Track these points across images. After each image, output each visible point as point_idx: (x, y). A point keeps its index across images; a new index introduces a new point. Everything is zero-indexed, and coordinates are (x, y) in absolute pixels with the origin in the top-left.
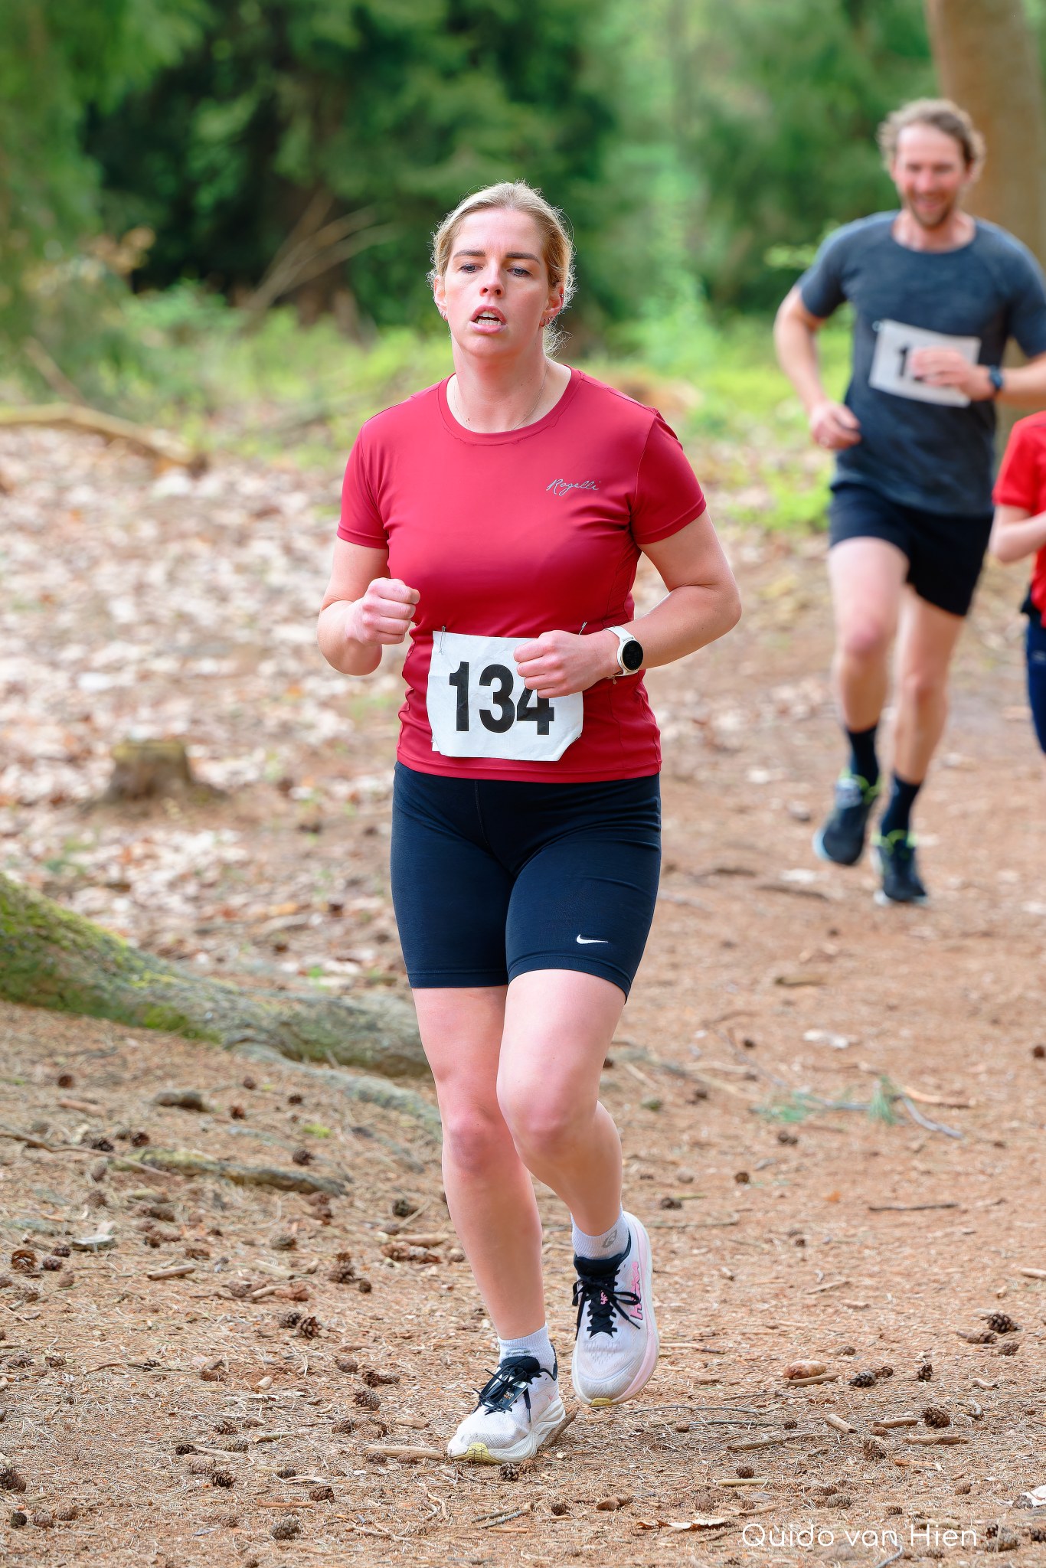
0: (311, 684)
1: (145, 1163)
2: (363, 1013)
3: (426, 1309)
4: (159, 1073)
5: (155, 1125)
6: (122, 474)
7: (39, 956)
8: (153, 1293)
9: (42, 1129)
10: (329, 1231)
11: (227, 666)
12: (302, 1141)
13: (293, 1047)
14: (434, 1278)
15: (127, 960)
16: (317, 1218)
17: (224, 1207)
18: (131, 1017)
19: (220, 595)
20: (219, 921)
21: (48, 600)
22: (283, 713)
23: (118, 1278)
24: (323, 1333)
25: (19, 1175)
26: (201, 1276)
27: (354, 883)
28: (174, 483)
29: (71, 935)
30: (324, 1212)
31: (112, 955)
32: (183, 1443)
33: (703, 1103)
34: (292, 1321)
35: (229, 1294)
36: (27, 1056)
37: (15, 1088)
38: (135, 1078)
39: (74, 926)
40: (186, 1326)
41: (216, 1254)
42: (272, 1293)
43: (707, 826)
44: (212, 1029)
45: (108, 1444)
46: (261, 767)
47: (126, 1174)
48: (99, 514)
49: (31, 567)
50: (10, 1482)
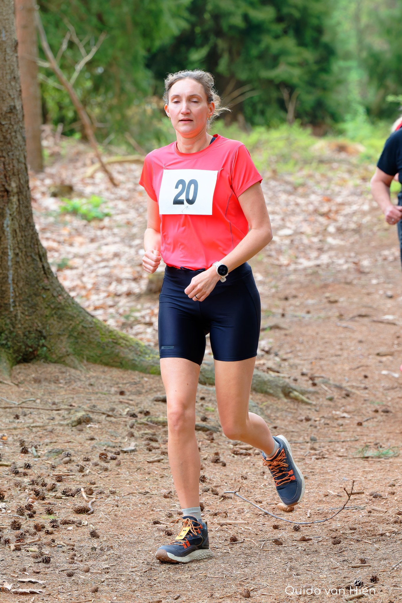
1: (148, 422)
4: (155, 390)
5: (153, 408)
7: (113, 349)
8: (148, 468)
9: (113, 410)
10: (213, 444)
12: (204, 413)
13: (203, 380)
14: (248, 461)
15: (144, 350)
16: (209, 440)
18: (146, 370)
23: (137, 462)
24: (208, 481)
25: (104, 426)
26: (166, 461)
29: (124, 342)
30: (211, 438)
31: (139, 349)
32: (156, 520)
33: (348, 398)
36: (109, 384)
37: (104, 396)
38: (146, 392)
39: (126, 339)
40: (159, 479)
43: (356, 300)
45: (130, 521)
47: (142, 425)
49: (123, 212)
50: (94, 535)
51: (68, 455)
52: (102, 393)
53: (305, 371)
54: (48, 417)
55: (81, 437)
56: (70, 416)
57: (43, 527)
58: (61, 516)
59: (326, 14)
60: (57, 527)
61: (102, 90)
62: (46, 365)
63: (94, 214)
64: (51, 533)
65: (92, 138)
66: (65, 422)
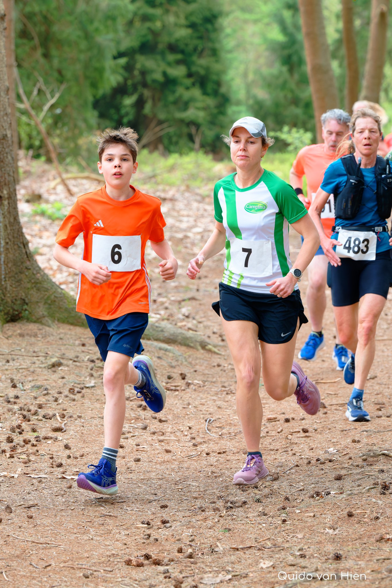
2: (160, 327)
3: (175, 403)
9: (77, 357)
14: (177, 395)
36: (74, 338)
37: (71, 347)
47: (99, 368)
50: (67, 447)
51: (46, 389)
52: (69, 345)
53: (215, 330)
54: (30, 361)
55: (55, 376)
56: (47, 361)
57: (30, 441)
58: (42, 433)
59: (224, 72)
60: (40, 441)
62: (28, 324)
63: (57, 215)
64: (36, 446)
65: (55, 160)
66: (43, 366)
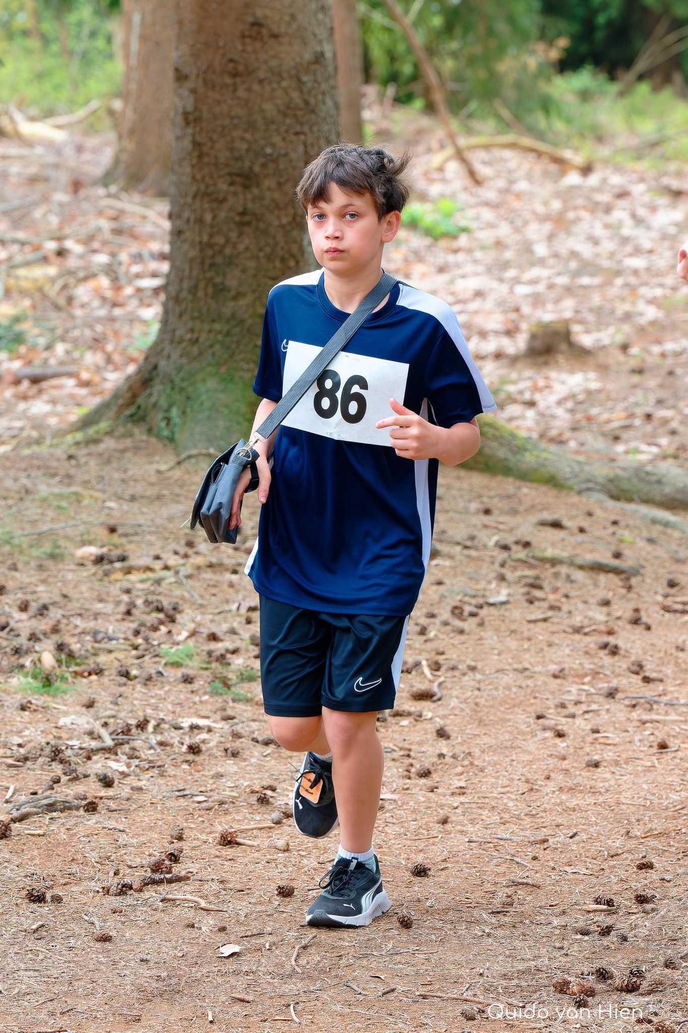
0: (643, 291)
1: (528, 557)
2: (654, 474)
4: (540, 507)
5: (536, 536)
6: (546, 174)
8: (529, 630)
9: (472, 538)
10: (632, 595)
11: (596, 281)
12: (617, 546)
13: (615, 494)
15: (523, 445)
16: (624, 588)
17: (572, 582)
18: (525, 476)
19: (595, 241)
20: (584, 423)
21: (499, 244)
22: (627, 307)
23: (510, 621)
24: (622, 652)
25: (458, 563)
26: (556, 620)
27: (660, 402)
28: (573, 178)
29: (492, 432)
30: (628, 585)
31: (514, 442)
32: (540, 713)
34: (605, 646)
35: (570, 630)
38: (526, 510)
40: (546, 649)
41: (565, 608)
42: (595, 630)
44: (569, 483)
46: (613, 337)
48: (531, 195)
49: (491, 226)
50: (442, 734)
52: (455, 512)
60: (384, 720)
61: (458, 31)
63: (443, 227)
65: (442, 108)
